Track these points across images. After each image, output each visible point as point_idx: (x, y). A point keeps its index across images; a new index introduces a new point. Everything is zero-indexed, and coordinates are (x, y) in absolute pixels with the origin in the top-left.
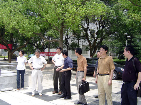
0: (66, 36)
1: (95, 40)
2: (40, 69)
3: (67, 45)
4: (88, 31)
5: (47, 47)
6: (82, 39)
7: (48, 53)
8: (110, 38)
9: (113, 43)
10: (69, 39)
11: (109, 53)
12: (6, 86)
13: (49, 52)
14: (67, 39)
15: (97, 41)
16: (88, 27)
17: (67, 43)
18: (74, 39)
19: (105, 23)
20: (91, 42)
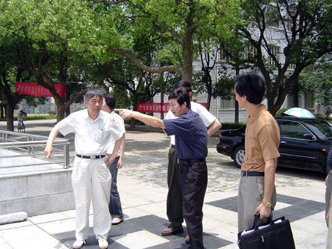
0: (205, 62)
1: (282, 71)
2: (97, 157)
3: (207, 85)
4: (262, 48)
5: (159, 91)
6: (247, 67)
7: (160, 106)
8: (319, 66)
9: (325, 80)
10: (212, 68)
11: (316, 104)
12: (5, 206)
13: (162, 104)
14: (206, 70)
15: (286, 73)
16: (262, 37)
17: (207, 79)
18: (225, 69)
19: (307, 24)
20: (271, 76)
